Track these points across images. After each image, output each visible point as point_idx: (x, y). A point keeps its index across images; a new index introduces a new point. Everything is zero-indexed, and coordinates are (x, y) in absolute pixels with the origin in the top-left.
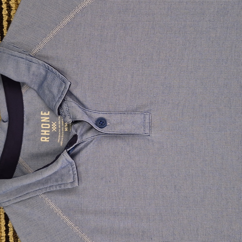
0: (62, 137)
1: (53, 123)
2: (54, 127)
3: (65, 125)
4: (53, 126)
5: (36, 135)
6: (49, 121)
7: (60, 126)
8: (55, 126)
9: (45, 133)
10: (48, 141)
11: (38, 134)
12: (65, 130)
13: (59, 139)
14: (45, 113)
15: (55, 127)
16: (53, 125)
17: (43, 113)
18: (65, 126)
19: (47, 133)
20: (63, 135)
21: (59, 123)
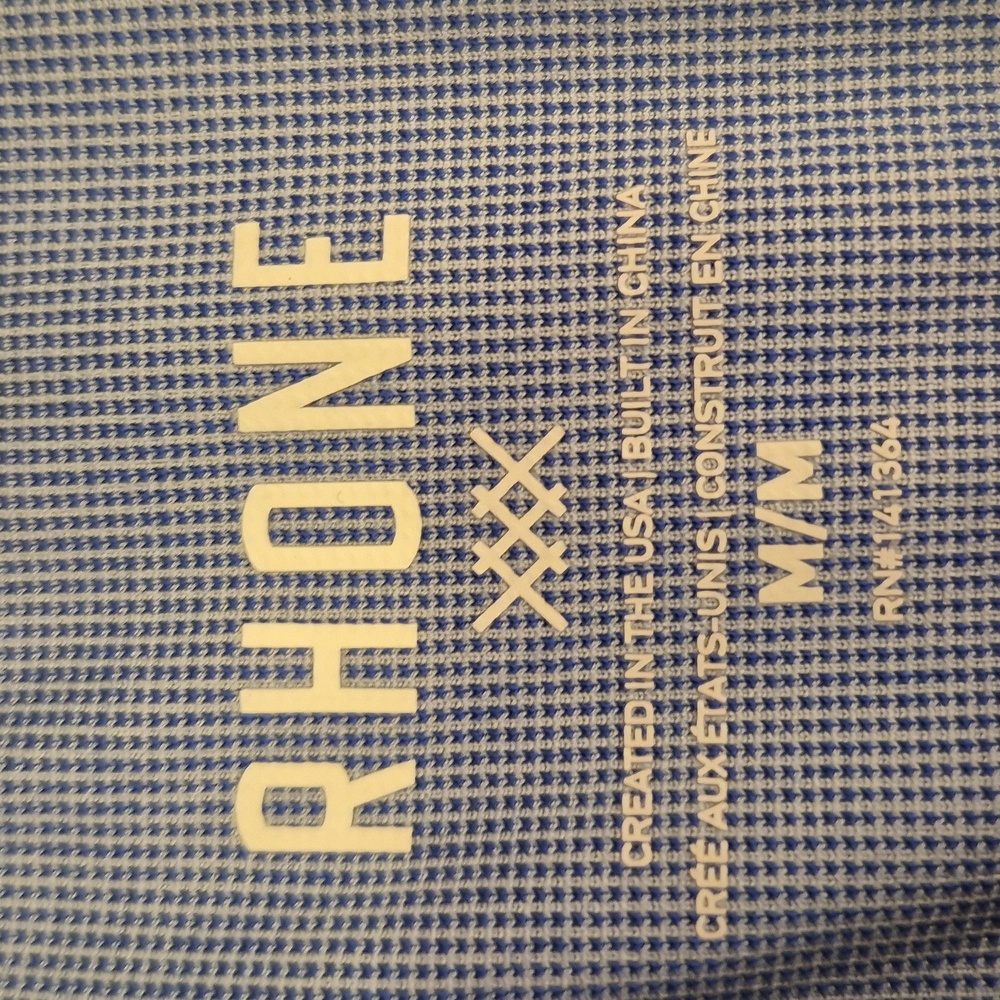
0: (702, 735)
1: (499, 453)
2: (519, 529)
3: (771, 472)
4: (504, 515)
5: (126, 732)
6: (399, 417)
7: (647, 516)
8: (535, 515)
9: (327, 666)
10: (396, 839)
11: (163, 708)
12: (767, 596)
13: (642, 781)
14: (317, 248)
15: (535, 543)
16: (488, 502)
17: (278, 248)
18: (765, 490)
19: (360, 669)
20: (716, 689)
21: (637, 445)
